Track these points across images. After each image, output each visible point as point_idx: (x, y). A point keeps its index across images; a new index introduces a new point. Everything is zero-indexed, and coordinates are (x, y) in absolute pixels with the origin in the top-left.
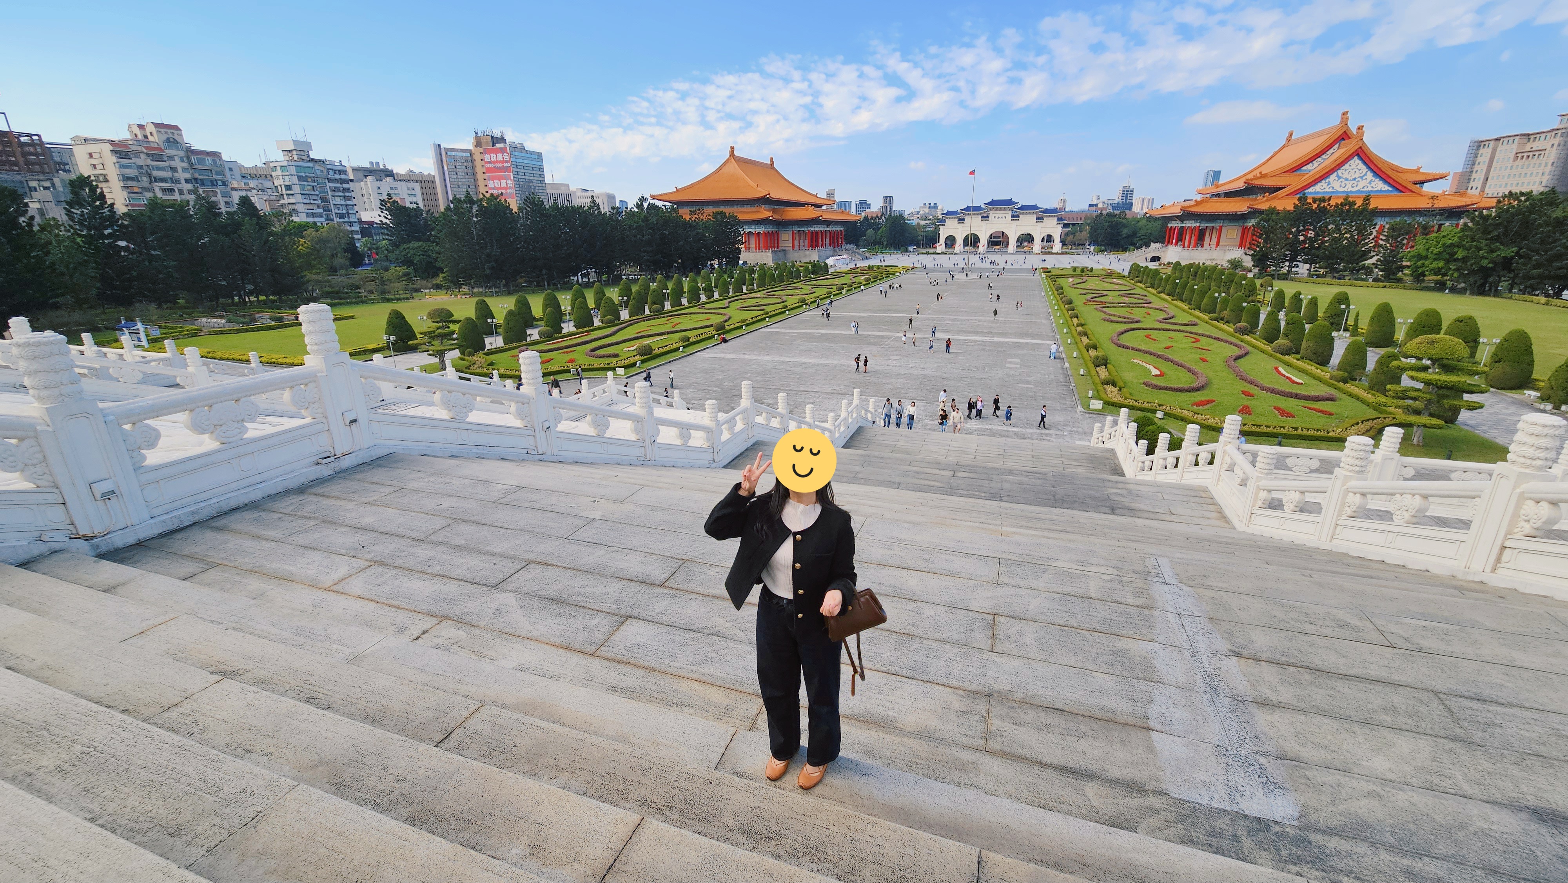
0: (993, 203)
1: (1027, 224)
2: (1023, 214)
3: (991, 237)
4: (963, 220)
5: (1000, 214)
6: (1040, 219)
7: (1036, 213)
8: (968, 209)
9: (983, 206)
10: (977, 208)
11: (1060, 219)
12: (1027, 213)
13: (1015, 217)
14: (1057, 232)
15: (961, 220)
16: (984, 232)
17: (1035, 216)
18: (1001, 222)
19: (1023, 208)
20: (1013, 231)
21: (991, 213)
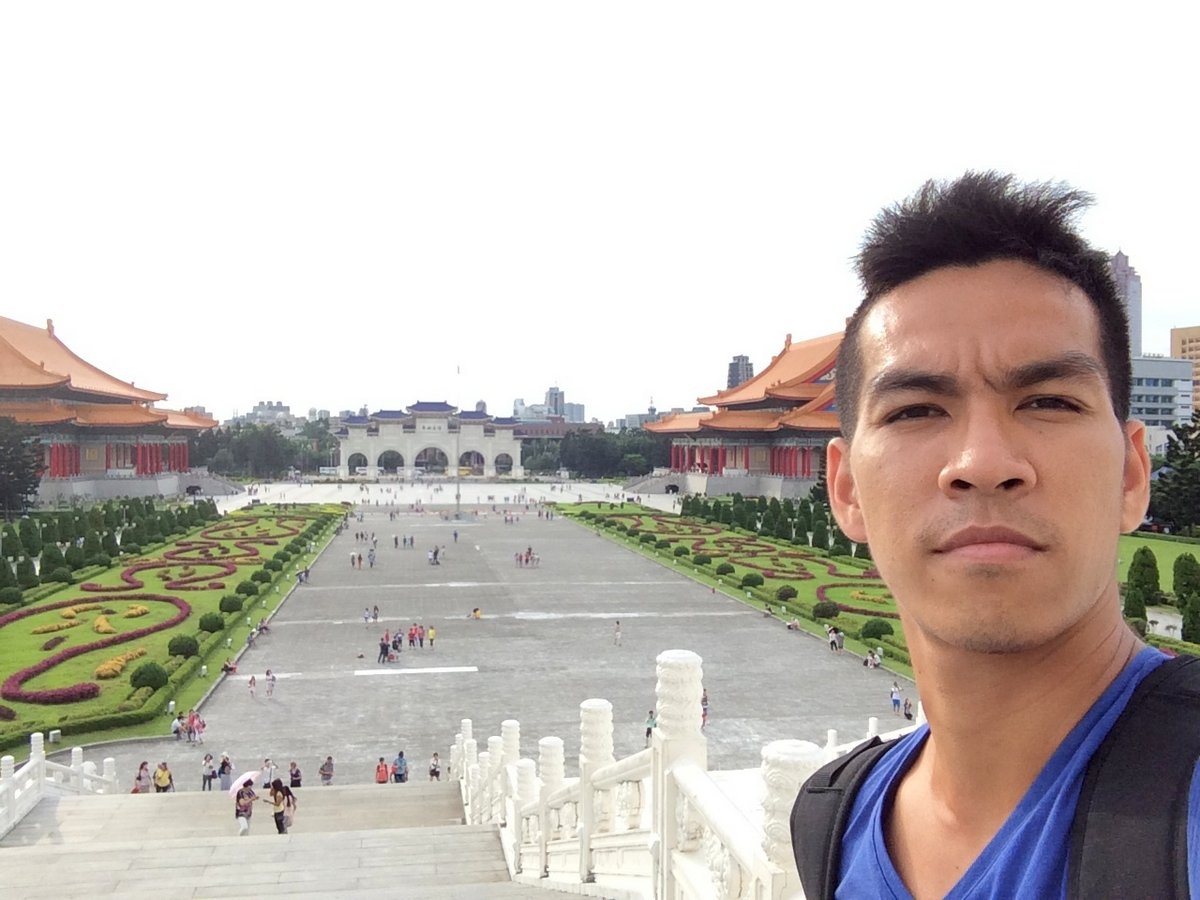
0: (421, 407)
1: (472, 439)
2: (465, 423)
3: (419, 457)
4: (376, 430)
5: (431, 423)
6: (489, 431)
7: (484, 424)
8: (383, 414)
9: (405, 412)
10: (398, 414)
11: (517, 433)
12: (470, 423)
13: (452, 427)
14: (515, 451)
15: (373, 431)
16: (409, 448)
17: (481, 428)
18: (431, 435)
19: (465, 415)
20: (453, 449)
21: (418, 420)
